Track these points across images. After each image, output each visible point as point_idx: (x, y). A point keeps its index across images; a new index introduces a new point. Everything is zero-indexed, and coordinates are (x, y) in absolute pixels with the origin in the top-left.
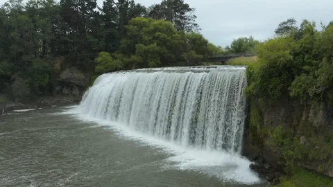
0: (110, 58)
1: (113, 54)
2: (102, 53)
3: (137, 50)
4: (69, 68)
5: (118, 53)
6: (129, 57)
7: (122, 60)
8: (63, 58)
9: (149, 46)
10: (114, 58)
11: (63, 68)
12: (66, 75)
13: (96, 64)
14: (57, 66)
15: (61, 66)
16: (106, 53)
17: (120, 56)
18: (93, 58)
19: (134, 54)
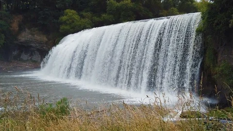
0: (76, 17)
1: (81, 13)
2: (67, 10)
3: (108, 8)
4: (29, 29)
5: (87, 11)
6: (100, 16)
7: (92, 20)
8: (21, 17)
9: (122, 3)
10: (82, 17)
11: (21, 29)
12: (25, 36)
13: (61, 23)
14: (15, 26)
15: (20, 26)
16: (73, 11)
17: (89, 14)
18: (57, 18)
19: (106, 12)
